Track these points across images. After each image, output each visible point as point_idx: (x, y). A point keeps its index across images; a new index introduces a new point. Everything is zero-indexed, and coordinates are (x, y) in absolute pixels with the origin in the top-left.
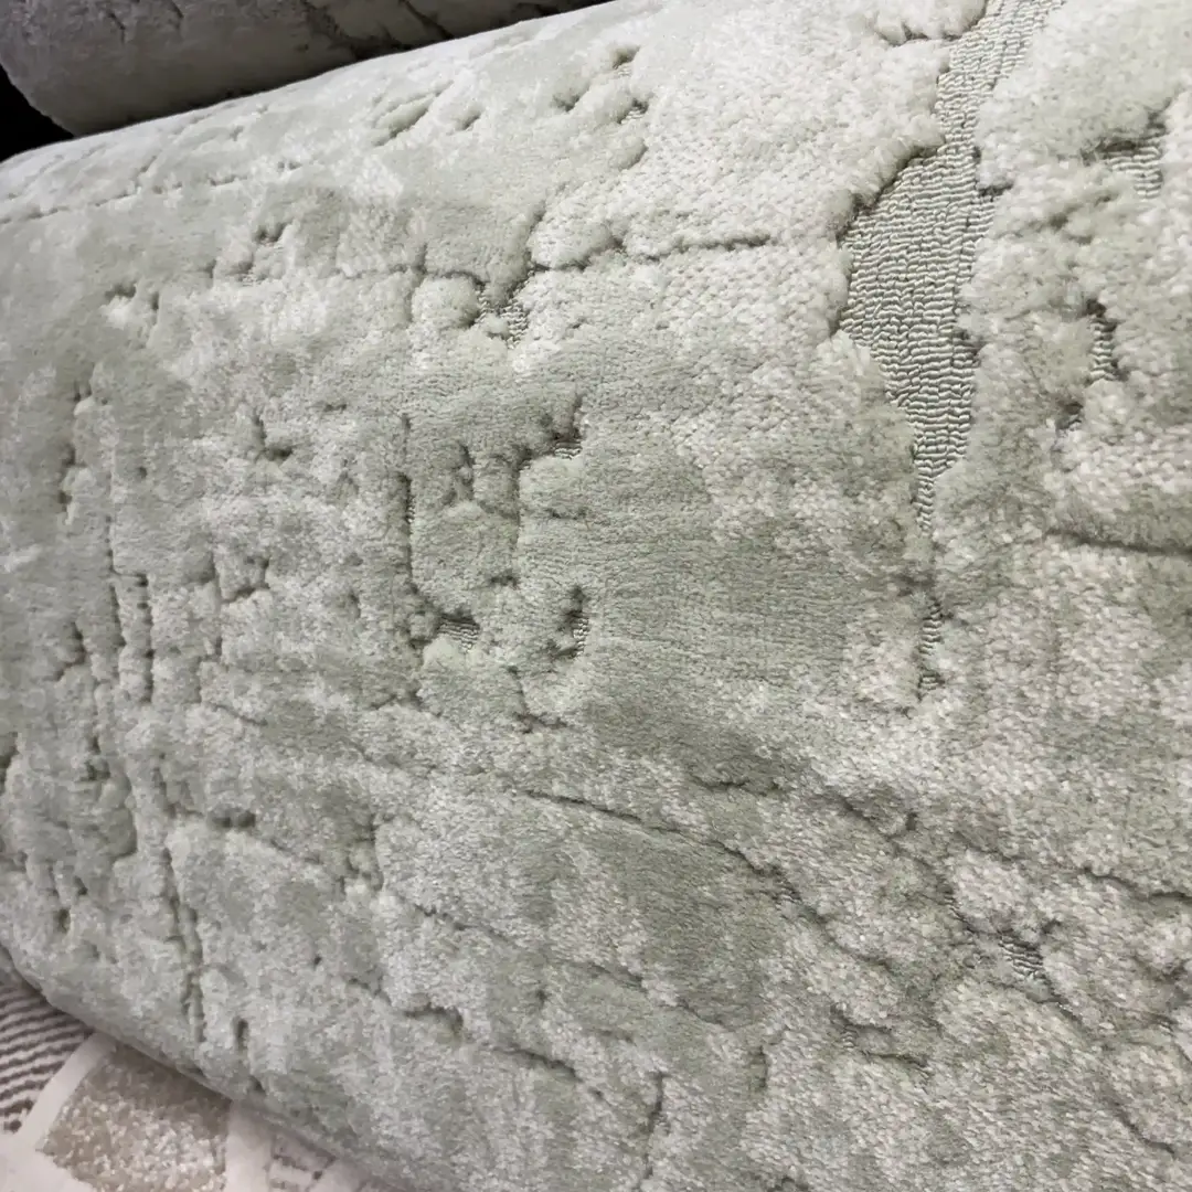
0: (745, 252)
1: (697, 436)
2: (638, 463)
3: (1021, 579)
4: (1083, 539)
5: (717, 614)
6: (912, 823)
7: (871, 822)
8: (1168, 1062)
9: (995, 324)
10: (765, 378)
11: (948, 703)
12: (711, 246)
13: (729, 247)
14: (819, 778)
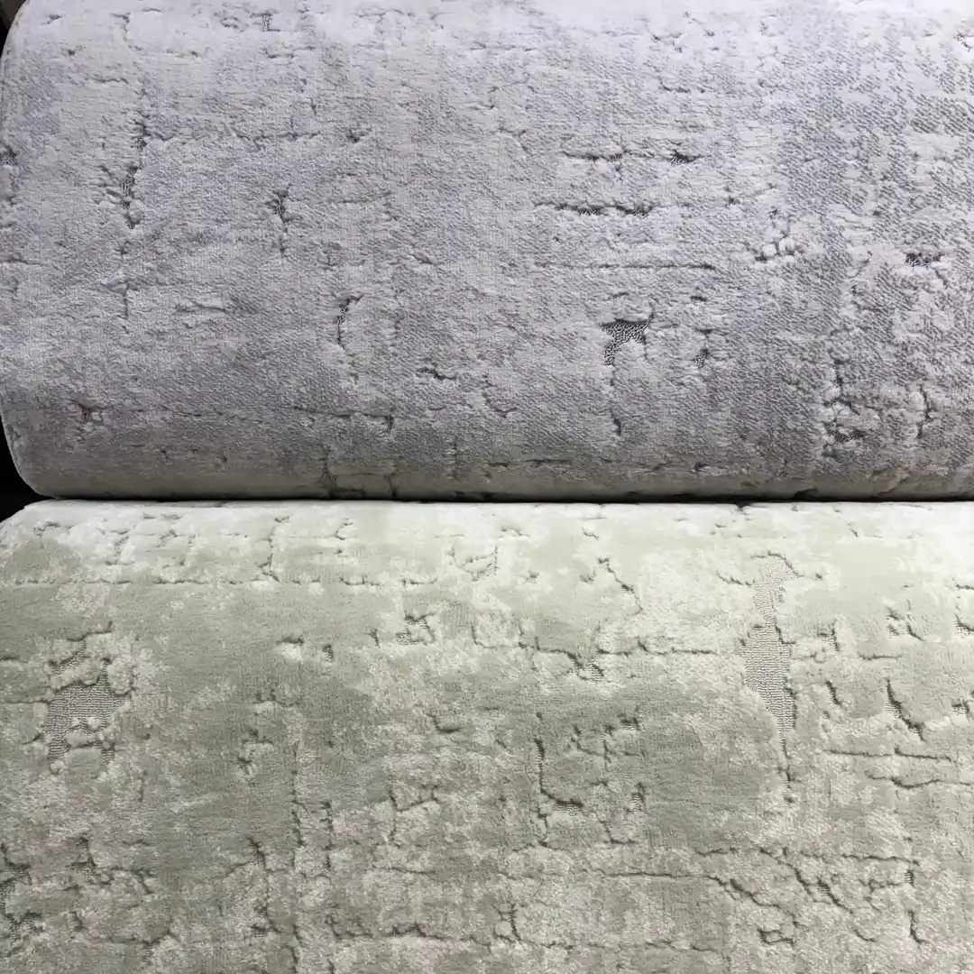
0: (701, 655)
1: (694, 721)
2: (668, 732)
3: (817, 766)
4: (834, 752)
5: (707, 787)
6: (785, 851)
7: (770, 854)
8: (869, 911)
9: (800, 687)
10: (721, 701)
11: (796, 808)
12: (686, 652)
13: (694, 652)
14: (752, 842)
